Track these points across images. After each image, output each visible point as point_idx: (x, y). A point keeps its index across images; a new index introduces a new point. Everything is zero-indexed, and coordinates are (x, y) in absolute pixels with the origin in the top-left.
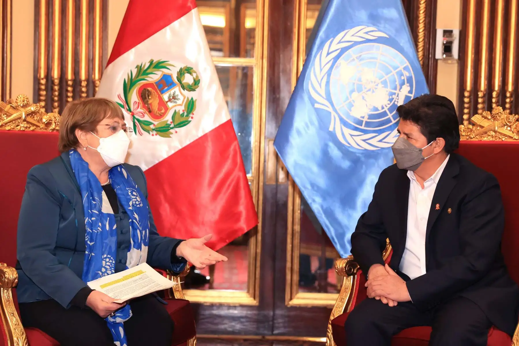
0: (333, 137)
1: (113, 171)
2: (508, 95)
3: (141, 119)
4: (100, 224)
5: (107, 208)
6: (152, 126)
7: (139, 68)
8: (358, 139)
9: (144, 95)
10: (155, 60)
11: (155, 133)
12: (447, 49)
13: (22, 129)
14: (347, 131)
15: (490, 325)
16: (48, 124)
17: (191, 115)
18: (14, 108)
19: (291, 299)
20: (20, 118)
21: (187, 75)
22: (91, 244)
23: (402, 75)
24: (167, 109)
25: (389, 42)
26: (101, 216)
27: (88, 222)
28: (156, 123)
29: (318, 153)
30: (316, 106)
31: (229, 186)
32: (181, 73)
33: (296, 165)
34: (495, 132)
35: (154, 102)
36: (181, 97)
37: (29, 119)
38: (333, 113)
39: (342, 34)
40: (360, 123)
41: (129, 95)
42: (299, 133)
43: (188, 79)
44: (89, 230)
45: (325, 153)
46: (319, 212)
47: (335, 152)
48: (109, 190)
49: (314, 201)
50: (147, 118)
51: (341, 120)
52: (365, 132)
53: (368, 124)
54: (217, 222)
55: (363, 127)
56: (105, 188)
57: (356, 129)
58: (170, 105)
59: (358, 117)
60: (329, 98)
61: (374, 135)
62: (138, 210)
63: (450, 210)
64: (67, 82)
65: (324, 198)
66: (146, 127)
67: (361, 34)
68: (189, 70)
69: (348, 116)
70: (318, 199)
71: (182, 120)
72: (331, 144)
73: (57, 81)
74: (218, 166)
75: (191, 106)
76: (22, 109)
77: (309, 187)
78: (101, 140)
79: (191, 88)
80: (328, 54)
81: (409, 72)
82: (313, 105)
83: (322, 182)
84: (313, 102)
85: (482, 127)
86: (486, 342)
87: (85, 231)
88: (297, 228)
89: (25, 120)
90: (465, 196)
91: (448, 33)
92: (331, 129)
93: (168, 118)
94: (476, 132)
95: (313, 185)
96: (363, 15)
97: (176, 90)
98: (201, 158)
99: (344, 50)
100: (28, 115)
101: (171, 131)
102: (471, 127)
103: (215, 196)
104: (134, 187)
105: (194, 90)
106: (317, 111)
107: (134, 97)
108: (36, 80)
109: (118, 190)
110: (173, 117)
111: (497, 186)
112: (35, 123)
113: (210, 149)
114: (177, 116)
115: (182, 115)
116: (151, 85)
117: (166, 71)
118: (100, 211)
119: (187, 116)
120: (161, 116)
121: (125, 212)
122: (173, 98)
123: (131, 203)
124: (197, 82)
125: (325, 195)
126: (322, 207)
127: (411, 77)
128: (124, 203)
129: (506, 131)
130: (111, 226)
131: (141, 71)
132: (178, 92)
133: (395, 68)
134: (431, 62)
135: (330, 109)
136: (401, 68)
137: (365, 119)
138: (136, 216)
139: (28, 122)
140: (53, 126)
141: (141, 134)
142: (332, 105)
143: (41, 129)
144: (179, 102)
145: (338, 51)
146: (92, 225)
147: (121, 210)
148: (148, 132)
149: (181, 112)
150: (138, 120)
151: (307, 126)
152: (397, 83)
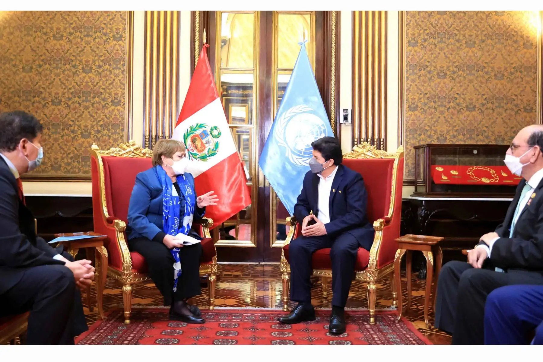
0: (287, 159)
1: (178, 176)
2: (375, 140)
3: (192, 152)
4: (171, 202)
5: (175, 193)
6: (198, 156)
7: (191, 127)
8: (300, 161)
9: (194, 141)
10: (199, 124)
11: (199, 159)
12: (346, 118)
13: (132, 156)
14: (295, 157)
15: (359, 245)
16: (144, 154)
17: (217, 150)
18: (127, 146)
19: (272, 244)
20: (130, 151)
21: (215, 130)
22: (167, 211)
23: (321, 128)
24: (205, 147)
25: (314, 112)
26: (172, 198)
27: (165, 200)
28: (200, 154)
29: (280, 167)
30: (279, 144)
31: (237, 185)
32: (212, 129)
33: (270, 174)
34: (364, 154)
35: (198, 143)
36: (212, 141)
37: (135, 152)
38: (287, 148)
39: (291, 109)
40: (301, 152)
41: (186, 141)
42: (271, 158)
43: (215, 132)
44: (165, 204)
45: (284, 167)
46: (282, 198)
47: (289, 167)
48: (176, 185)
49: (279, 192)
50: (195, 152)
51: (292, 151)
52: (303, 157)
53: (305, 153)
54: (231, 203)
55: (302, 154)
56: (174, 184)
57: (299, 155)
58: (206, 145)
59: (300, 149)
60: (285, 140)
61: (308, 158)
62: (190, 196)
63: (340, 192)
64: (159, 137)
65: (284, 190)
66: (195, 156)
67: (300, 109)
68: (216, 128)
69: (295, 149)
70: (281, 191)
71: (213, 152)
72: (287, 163)
73: (154, 137)
74: (231, 175)
75: (217, 145)
76: (131, 147)
77: (276, 184)
78: (175, 163)
79: (217, 137)
80: (284, 119)
81: (324, 127)
82: (277, 144)
83: (283, 182)
84: (277, 142)
85: (358, 152)
86: (357, 253)
87: (163, 204)
88: (275, 208)
89: (133, 152)
90: (347, 184)
91: (345, 110)
92: (287, 155)
93: (206, 152)
94: (355, 155)
95: (278, 184)
96: (300, 100)
97: (210, 137)
98: (222, 171)
99: (292, 117)
100: (135, 150)
101: (207, 158)
102: (353, 152)
103: (229, 190)
104: (188, 185)
105: (218, 138)
106: (280, 147)
107: (189, 142)
108: (144, 136)
109: (180, 185)
110: (208, 151)
111: (362, 179)
112: (138, 153)
113: (226, 167)
114: (210, 150)
115: (213, 150)
116: (197, 136)
117: (204, 129)
118: (171, 195)
119: (215, 150)
120: (202, 151)
121: (184, 196)
122: (208, 142)
123: (187, 192)
124: (219, 134)
125: (284, 188)
126: (283, 194)
127: (325, 130)
128: (183, 192)
129: (369, 153)
130: (177, 203)
131: (193, 129)
132: (210, 139)
133: (318, 125)
134: (338, 125)
135: (286, 145)
136: (320, 125)
137: (304, 151)
138: (189, 199)
139: (135, 153)
140: (147, 155)
141: (192, 160)
142: (287, 144)
143: (141, 157)
144: (211, 144)
145: (289, 118)
146: (166, 202)
147: (182, 195)
148: (196, 159)
149: (212, 149)
150: (191, 153)
151: (275, 155)
152: (319, 133)
